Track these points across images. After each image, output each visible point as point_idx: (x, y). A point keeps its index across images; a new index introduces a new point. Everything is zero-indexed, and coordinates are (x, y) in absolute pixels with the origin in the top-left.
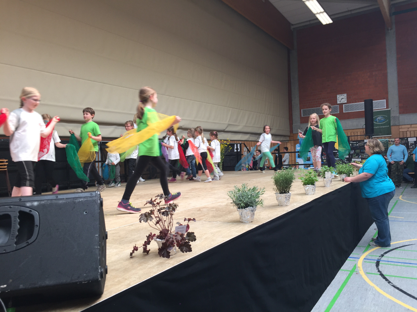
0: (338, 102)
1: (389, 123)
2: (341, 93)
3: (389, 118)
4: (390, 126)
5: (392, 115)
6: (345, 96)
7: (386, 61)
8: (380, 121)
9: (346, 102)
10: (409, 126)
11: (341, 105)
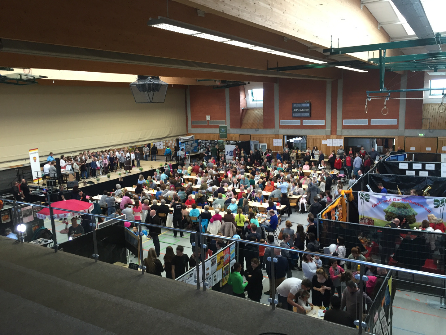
0: (207, 119)
1: (226, 132)
2: (208, 115)
3: (226, 130)
4: (227, 134)
5: (228, 128)
6: (209, 117)
7: (225, 101)
8: (223, 131)
9: (210, 119)
10: (234, 134)
11: (208, 120)
